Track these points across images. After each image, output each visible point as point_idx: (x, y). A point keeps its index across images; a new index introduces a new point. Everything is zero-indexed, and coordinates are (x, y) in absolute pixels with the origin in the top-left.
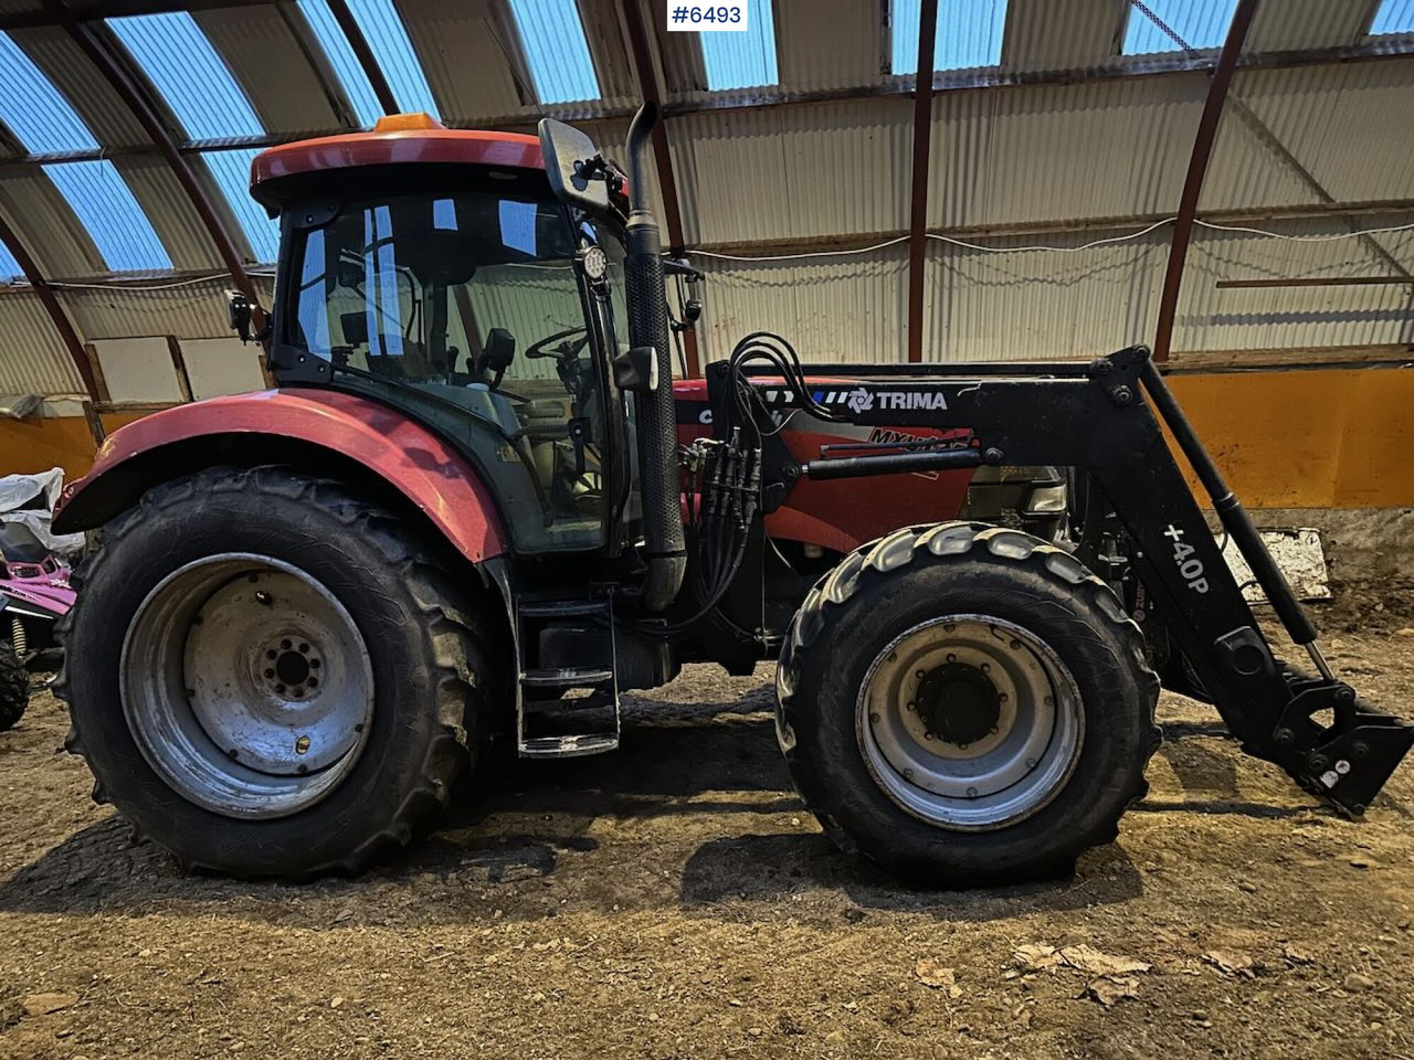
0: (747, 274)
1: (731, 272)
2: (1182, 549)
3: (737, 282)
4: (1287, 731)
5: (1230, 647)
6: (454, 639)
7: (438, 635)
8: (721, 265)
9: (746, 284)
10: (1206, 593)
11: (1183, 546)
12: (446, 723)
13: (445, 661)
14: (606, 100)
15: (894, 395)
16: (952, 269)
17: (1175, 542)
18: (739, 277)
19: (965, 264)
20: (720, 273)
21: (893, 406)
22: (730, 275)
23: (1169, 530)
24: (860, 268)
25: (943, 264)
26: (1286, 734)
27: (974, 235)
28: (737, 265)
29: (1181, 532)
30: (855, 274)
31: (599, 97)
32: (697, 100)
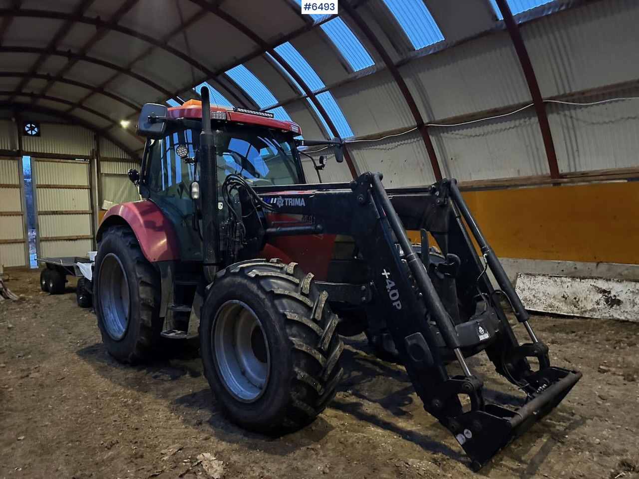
0: (461, 132)
1: (453, 132)
2: (390, 283)
3: (457, 137)
4: (438, 401)
5: (409, 343)
6: (148, 289)
7: (141, 286)
8: (447, 129)
9: (461, 137)
10: (400, 310)
11: (390, 281)
12: (142, 318)
13: (142, 296)
14: (377, 64)
15: (290, 199)
16: (571, 117)
17: (387, 279)
18: (457, 134)
19: (579, 114)
20: (448, 133)
21: (289, 205)
22: (453, 133)
23: (384, 272)
24: (517, 122)
25: (565, 115)
26: (437, 403)
27: (574, 98)
28: (455, 129)
29: (389, 274)
30: (515, 126)
31: (374, 64)
32: (412, 55)
